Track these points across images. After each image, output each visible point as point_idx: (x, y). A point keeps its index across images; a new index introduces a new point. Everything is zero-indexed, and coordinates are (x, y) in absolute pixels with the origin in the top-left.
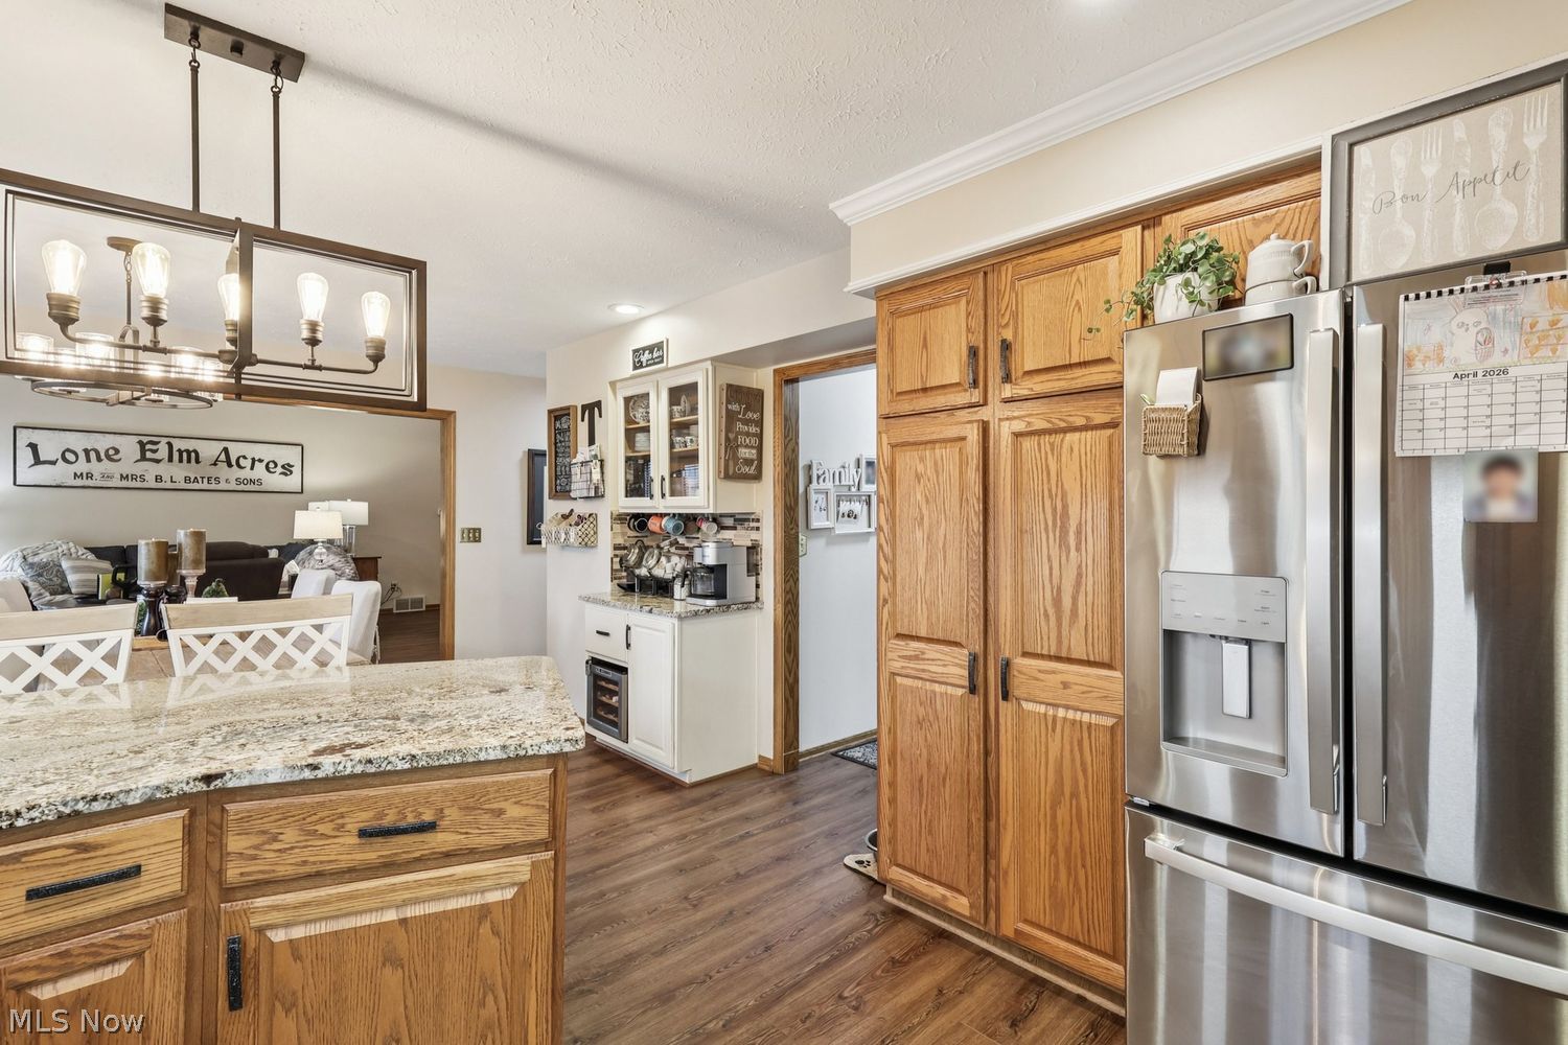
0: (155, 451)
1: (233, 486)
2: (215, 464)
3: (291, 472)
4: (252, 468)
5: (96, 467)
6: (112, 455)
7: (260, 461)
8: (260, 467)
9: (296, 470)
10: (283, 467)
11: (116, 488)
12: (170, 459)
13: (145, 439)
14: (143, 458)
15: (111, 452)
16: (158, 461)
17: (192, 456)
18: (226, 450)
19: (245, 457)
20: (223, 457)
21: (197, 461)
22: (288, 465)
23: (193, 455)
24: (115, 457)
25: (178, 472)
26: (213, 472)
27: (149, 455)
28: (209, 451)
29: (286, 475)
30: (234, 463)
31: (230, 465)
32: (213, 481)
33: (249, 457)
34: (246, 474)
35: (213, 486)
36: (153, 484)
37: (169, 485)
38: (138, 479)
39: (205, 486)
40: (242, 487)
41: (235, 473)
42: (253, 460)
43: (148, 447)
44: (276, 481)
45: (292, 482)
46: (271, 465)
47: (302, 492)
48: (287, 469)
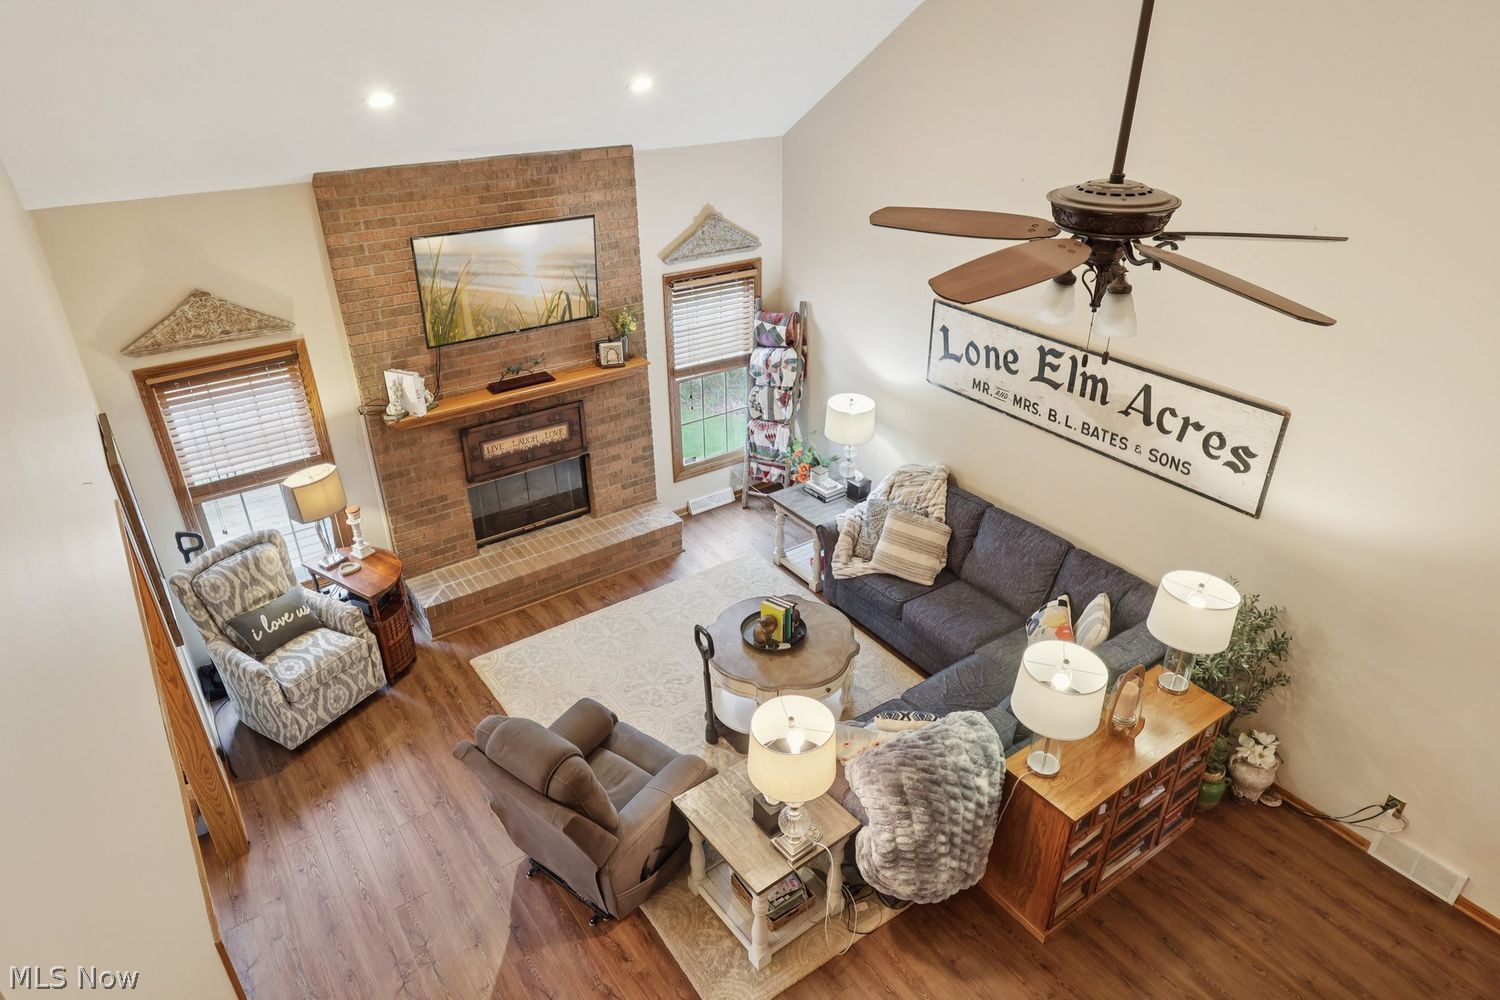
0: (1055, 368)
1: (1143, 461)
2: (1126, 413)
3: (1247, 468)
4: (1180, 438)
5: (997, 378)
6: (1008, 362)
7: (1198, 427)
8: (1194, 438)
9: (1259, 465)
10: (1235, 451)
11: (1008, 414)
12: (1071, 389)
13: (1048, 345)
14: (1040, 378)
15: (1010, 358)
16: (1056, 386)
17: (1097, 390)
18: (1147, 390)
19: (1173, 413)
20: (1139, 404)
21: (1104, 402)
22: (1246, 450)
23: (1100, 386)
24: (1013, 367)
25: (1076, 409)
26: (1120, 425)
27: (1048, 371)
28: (1124, 384)
29: (1236, 469)
30: (1154, 418)
31: (1147, 422)
32: (1117, 442)
33: (1181, 414)
34: (1168, 444)
35: (1115, 452)
36: (1043, 421)
37: (1061, 429)
38: (1031, 408)
39: (1105, 447)
40: (1155, 468)
41: (1151, 437)
42: (1186, 420)
43: (1050, 359)
44: (1212, 474)
45: (1244, 488)
46: (1215, 441)
47: (1257, 514)
48: (1241, 459)
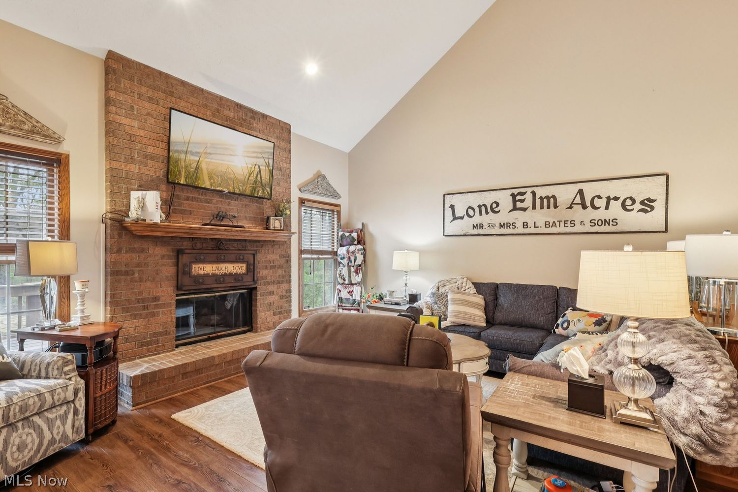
0: (522, 201)
1: (587, 228)
2: (571, 207)
3: (652, 208)
4: (607, 208)
5: (486, 219)
6: (494, 208)
7: (616, 199)
8: (615, 206)
9: (659, 206)
10: (642, 203)
11: (497, 235)
12: (534, 207)
13: (516, 191)
14: (515, 208)
15: (494, 205)
16: (524, 209)
17: (551, 202)
18: (581, 192)
19: (599, 197)
20: (578, 200)
21: (556, 207)
22: (649, 200)
23: (552, 200)
24: (496, 210)
25: (539, 217)
26: (569, 215)
27: (519, 205)
28: (566, 194)
29: (646, 211)
30: (588, 204)
31: (584, 207)
32: (569, 224)
33: (604, 196)
34: (601, 214)
35: (569, 229)
36: (520, 230)
37: (533, 230)
38: (511, 227)
39: (562, 229)
40: (596, 229)
41: (590, 213)
42: (609, 199)
43: (518, 197)
44: (634, 219)
45: (655, 219)
46: (629, 202)
47: (666, 230)
48: (648, 205)
